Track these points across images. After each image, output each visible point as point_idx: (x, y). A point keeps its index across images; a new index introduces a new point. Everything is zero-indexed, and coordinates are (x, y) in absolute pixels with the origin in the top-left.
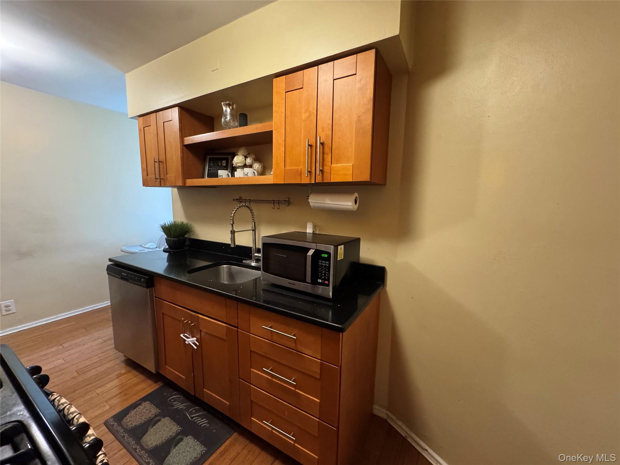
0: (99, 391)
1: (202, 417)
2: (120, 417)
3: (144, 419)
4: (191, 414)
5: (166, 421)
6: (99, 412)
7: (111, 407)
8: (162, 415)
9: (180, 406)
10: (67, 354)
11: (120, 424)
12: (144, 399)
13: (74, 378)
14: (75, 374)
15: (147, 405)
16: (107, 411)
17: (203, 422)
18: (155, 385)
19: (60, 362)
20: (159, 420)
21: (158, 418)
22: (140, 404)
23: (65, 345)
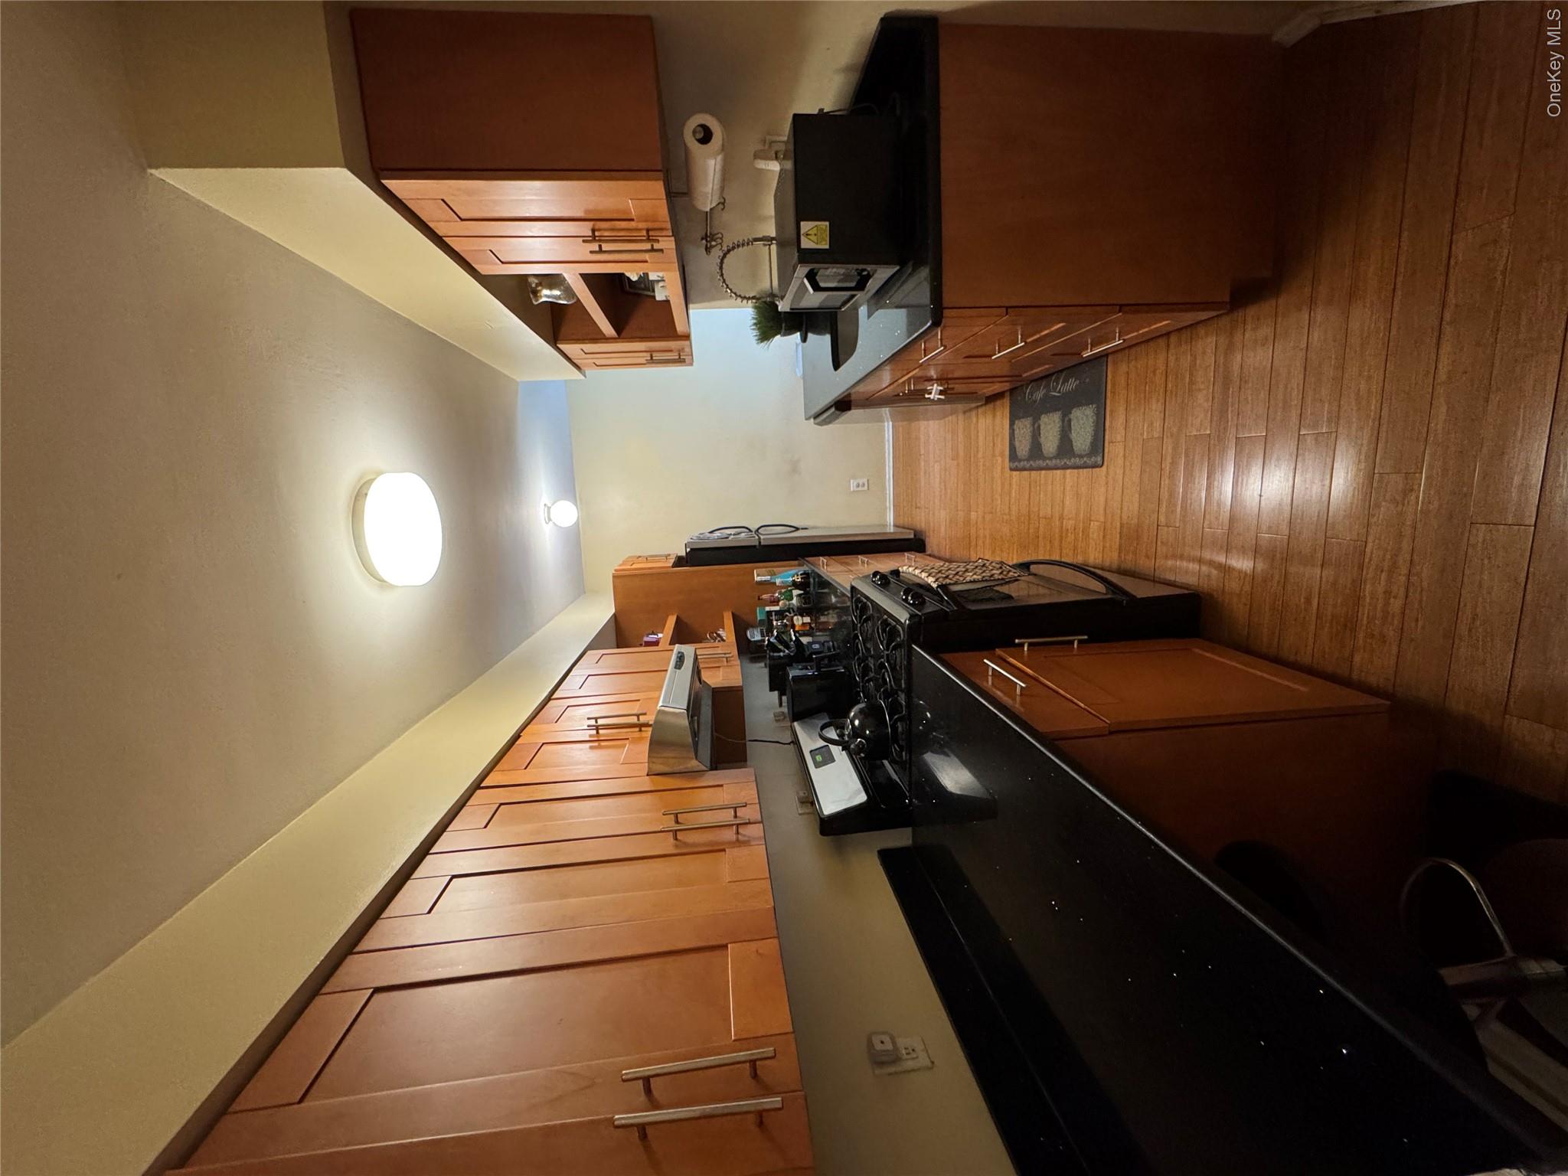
0: (980, 455)
1: (1066, 381)
2: (1013, 456)
3: (1028, 438)
4: (1055, 390)
5: (1044, 419)
6: (999, 468)
7: (1002, 457)
8: (1036, 420)
9: (1039, 395)
10: (931, 456)
11: (1020, 461)
12: (1012, 424)
13: (958, 464)
14: (955, 462)
15: (1018, 424)
16: (1003, 461)
17: (1072, 384)
18: (1005, 400)
19: (937, 467)
20: (1039, 426)
21: (1036, 426)
22: (1013, 430)
23: (922, 452)
